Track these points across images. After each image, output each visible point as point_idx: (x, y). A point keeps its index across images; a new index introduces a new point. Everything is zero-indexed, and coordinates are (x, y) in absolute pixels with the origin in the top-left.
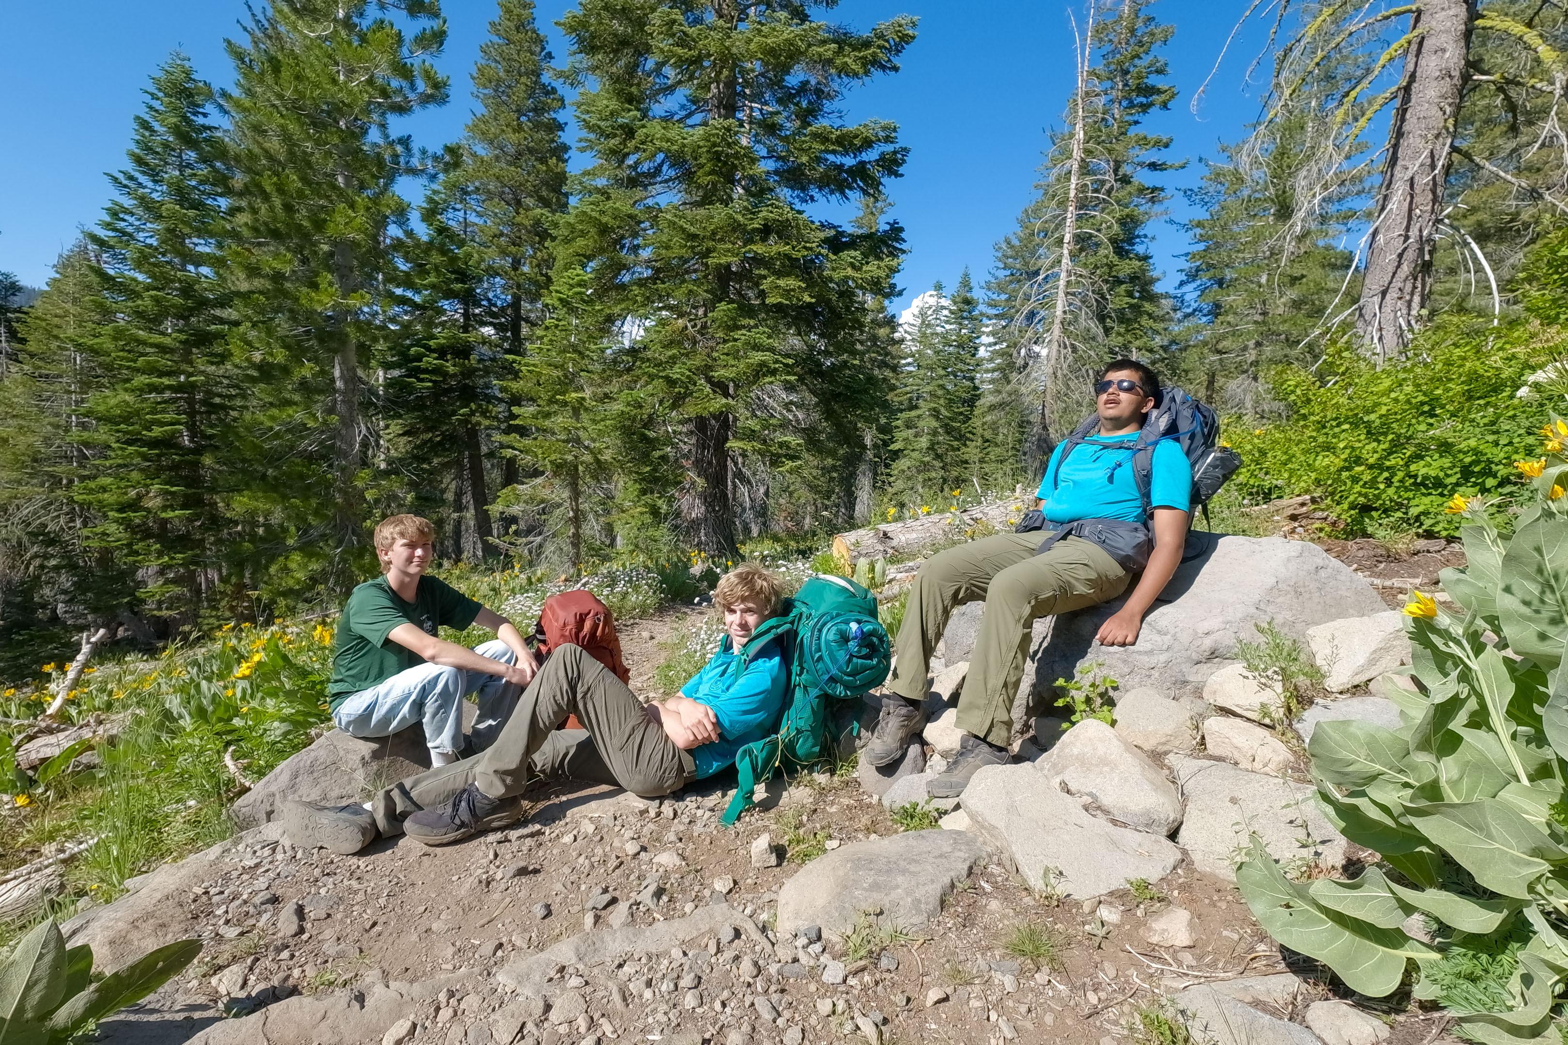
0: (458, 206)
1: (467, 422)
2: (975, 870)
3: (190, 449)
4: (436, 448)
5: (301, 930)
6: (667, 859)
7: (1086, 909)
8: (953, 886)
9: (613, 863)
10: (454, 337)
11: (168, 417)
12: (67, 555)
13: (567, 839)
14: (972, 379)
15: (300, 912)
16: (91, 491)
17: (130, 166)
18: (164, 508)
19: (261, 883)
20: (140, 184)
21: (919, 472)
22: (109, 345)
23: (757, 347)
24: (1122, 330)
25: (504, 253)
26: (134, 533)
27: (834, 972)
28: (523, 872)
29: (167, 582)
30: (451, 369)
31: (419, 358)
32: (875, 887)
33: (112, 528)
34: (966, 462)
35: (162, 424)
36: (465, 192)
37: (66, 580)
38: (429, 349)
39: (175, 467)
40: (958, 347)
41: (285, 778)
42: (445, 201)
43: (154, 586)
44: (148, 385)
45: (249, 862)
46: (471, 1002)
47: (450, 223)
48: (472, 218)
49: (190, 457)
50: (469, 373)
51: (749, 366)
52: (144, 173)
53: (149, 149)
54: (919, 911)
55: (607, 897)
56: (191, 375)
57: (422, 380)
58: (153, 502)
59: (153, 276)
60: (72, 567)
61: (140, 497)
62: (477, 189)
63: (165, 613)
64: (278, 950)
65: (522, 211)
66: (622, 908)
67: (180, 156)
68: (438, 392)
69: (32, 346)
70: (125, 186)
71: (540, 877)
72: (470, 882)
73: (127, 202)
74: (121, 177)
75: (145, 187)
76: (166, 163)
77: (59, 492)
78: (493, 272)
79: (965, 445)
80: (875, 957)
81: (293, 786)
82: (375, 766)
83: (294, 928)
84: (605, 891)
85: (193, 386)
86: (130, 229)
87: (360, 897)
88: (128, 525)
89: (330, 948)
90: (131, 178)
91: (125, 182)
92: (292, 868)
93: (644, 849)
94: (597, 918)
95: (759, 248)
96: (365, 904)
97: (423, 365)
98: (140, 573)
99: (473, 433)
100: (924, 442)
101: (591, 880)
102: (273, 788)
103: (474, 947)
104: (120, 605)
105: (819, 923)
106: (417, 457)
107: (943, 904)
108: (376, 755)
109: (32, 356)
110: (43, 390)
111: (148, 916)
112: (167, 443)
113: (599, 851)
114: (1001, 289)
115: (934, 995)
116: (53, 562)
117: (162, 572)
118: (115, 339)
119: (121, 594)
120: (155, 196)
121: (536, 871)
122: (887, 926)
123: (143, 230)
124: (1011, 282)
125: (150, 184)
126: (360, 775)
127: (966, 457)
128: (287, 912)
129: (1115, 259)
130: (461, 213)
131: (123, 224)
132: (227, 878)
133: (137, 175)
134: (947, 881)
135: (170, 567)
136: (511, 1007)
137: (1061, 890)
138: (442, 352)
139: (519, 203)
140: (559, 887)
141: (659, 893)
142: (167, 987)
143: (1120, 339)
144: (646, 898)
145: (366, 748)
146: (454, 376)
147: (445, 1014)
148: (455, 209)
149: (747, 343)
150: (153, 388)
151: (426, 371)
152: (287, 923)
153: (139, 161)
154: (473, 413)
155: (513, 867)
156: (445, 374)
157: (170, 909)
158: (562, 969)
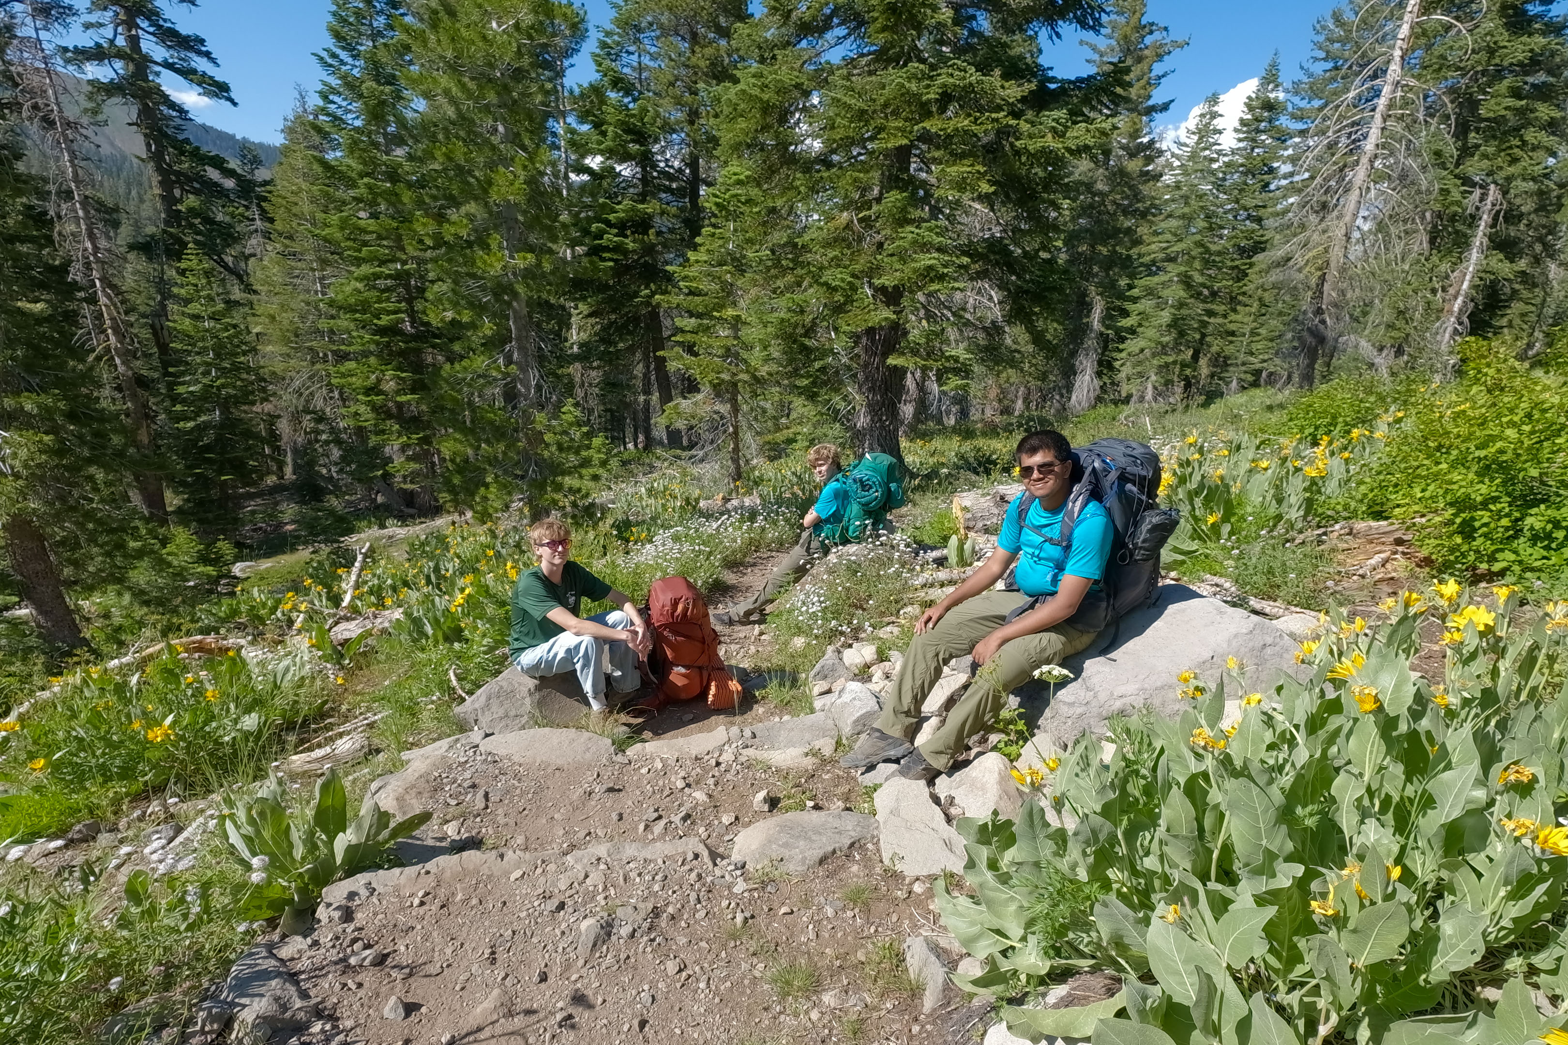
0: (632, 49)
1: (649, 304)
2: (857, 845)
3: (412, 335)
4: (622, 329)
5: (487, 807)
6: (700, 796)
7: (907, 881)
8: (834, 852)
9: (667, 792)
10: (633, 209)
11: (391, 306)
12: (333, 431)
13: (644, 771)
14: (1259, 220)
15: (486, 796)
16: (343, 376)
17: (330, 42)
18: (398, 392)
19: (467, 775)
20: (342, 62)
21: (1154, 355)
22: (338, 235)
23: (924, 247)
24: (1491, 150)
25: (678, 102)
26: (378, 414)
27: (740, 887)
28: (611, 790)
29: (409, 459)
30: (631, 246)
31: (599, 235)
32: (786, 845)
33: (362, 409)
34: (1233, 334)
35: (389, 313)
36: (638, 29)
37: (336, 453)
38: (608, 223)
39: (402, 353)
40: (1245, 174)
41: (483, 699)
42: (618, 44)
43: (398, 460)
44: (373, 274)
45: (463, 760)
46: (552, 867)
47: (626, 70)
48: (646, 60)
49: (413, 345)
50: (649, 249)
51: (915, 271)
52: (343, 48)
53: (344, 21)
54: (803, 864)
55: (656, 815)
56: (404, 263)
57: (604, 260)
58: (390, 386)
59: (365, 163)
60: (339, 442)
61: (379, 381)
62: (651, 24)
63: (409, 486)
64: (476, 817)
65: (697, 49)
66: (662, 823)
67: (371, 25)
68: (620, 270)
69: (279, 225)
70: (331, 66)
71: (622, 794)
72: (580, 791)
73: (334, 82)
74: (324, 54)
75: (345, 64)
76: (361, 34)
77: (318, 366)
78: (669, 128)
79: (1235, 311)
80: (764, 885)
81: (488, 706)
82: (537, 696)
83: (483, 805)
84: (656, 810)
85: (408, 274)
86: (339, 112)
87: (518, 791)
88: (375, 408)
89: (501, 820)
90: (334, 56)
91: (330, 61)
92: (484, 767)
93: (688, 785)
94: (647, 827)
95: (933, 125)
96: (521, 796)
97: (603, 242)
98: (387, 449)
99: (654, 315)
100: (1166, 316)
101: (651, 802)
102: (477, 706)
103: (576, 832)
104: (376, 477)
105: (747, 859)
106: (605, 337)
107: (822, 861)
108: (538, 688)
109: (280, 234)
110: (292, 268)
111: (413, 786)
112: (392, 331)
113: (661, 783)
114: (1314, 92)
115: (784, 909)
116: (324, 437)
117: (403, 448)
118: (342, 229)
119: (375, 467)
120: (355, 72)
121: (620, 790)
122: (783, 868)
123: (350, 111)
124: (1333, 79)
125: (350, 60)
126: (528, 701)
127: (1232, 327)
128: (481, 794)
129: (1503, 37)
130: (635, 57)
131: (333, 106)
132: (450, 767)
133: (339, 51)
134: (830, 849)
135: (409, 446)
136: (569, 873)
137: (899, 867)
138: (622, 227)
139: (694, 36)
140: (630, 803)
141: (687, 817)
142: (423, 828)
143: (1486, 163)
144: (677, 819)
145: (531, 683)
146: (634, 251)
147: (539, 871)
148: (629, 53)
149: (915, 242)
150: (377, 276)
151: (606, 249)
152: (480, 803)
153: (338, 36)
154: (653, 294)
155: (605, 787)
156: (625, 252)
157: (422, 784)
158: (599, 859)
